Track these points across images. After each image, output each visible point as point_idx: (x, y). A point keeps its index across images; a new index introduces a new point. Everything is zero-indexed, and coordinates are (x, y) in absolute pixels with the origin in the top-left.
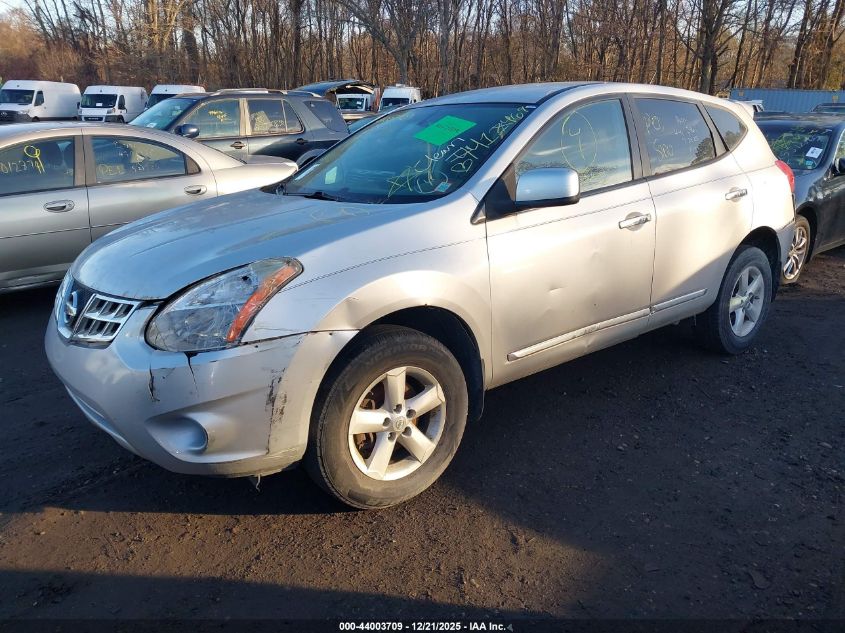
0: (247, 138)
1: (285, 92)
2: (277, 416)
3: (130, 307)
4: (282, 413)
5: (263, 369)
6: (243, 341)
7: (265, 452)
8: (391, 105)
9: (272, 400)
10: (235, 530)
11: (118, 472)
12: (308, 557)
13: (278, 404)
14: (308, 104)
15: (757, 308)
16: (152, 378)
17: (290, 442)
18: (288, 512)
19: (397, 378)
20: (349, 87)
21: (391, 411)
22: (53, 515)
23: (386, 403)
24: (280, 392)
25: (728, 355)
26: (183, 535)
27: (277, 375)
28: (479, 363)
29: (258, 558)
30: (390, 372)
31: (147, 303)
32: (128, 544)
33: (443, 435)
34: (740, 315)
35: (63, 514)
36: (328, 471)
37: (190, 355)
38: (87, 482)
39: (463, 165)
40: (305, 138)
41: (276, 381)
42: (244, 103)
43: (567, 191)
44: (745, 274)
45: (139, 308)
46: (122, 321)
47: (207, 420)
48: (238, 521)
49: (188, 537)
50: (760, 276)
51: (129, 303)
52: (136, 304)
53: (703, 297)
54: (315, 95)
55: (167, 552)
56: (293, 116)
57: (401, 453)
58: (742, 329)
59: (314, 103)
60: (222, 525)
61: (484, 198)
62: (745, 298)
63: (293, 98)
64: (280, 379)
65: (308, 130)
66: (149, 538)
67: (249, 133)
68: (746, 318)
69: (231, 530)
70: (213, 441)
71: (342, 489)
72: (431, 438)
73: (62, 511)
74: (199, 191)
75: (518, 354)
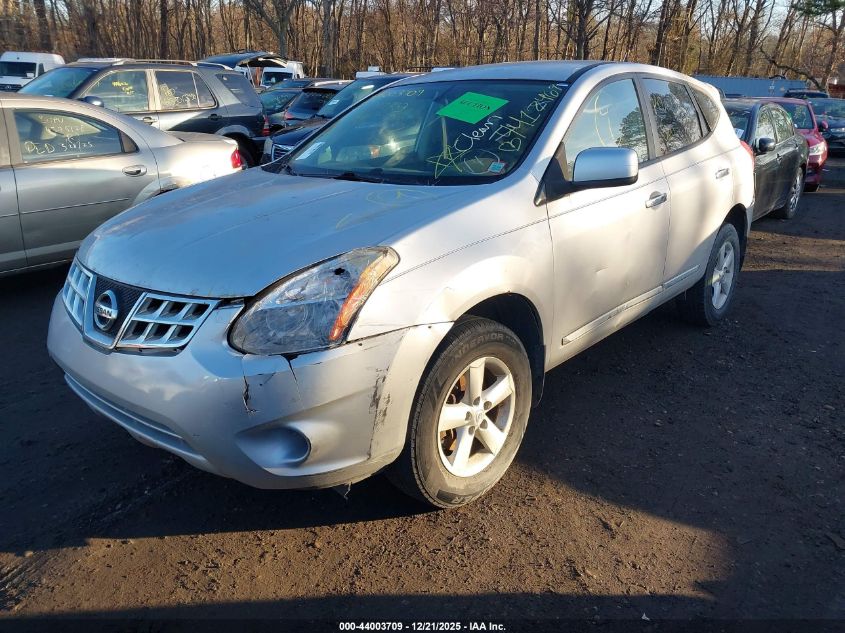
0: (157, 113)
1: (195, 64)
2: (380, 418)
3: (206, 307)
4: (385, 415)
5: (368, 368)
6: (349, 339)
7: (366, 458)
8: (273, 80)
9: (376, 401)
10: (318, 545)
11: (149, 491)
12: (411, 566)
13: (382, 404)
14: (220, 77)
15: (729, 281)
16: (247, 386)
17: (389, 445)
18: (366, 519)
19: (477, 369)
20: (261, 59)
21: (470, 404)
22: (99, 548)
23: (466, 396)
24: (384, 393)
25: (709, 326)
26: (262, 556)
27: (381, 374)
28: (542, 349)
29: (357, 572)
30: (472, 364)
31: (225, 302)
32: (205, 572)
33: (513, 425)
34: (717, 288)
35: (109, 546)
36: (421, 473)
37: (290, 357)
38: (119, 506)
39: (511, 143)
40: (218, 113)
41: (380, 381)
42: (151, 73)
43: (627, 171)
44: (723, 249)
45: (216, 308)
46: (196, 323)
47: (310, 429)
48: (316, 534)
49: (268, 557)
50: (732, 251)
51: (202, 302)
52: (212, 304)
53: (695, 272)
54: (227, 68)
55: (252, 577)
56: (204, 89)
57: (478, 447)
58: (719, 301)
59: (226, 76)
60: (299, 541)
61: (543, 178)
62: (722, 273)
63: (204, 70)
64: (384, 378)
65: (221, 105)
66: (226, 563)
67: (159, 108)
68: (722, 291)
69: (313, 545)
70: (316, 451)
71: (432, 489)
72: (502, 429)
73: (106, 541)
74: (139, 172)
75: (569, 338)
